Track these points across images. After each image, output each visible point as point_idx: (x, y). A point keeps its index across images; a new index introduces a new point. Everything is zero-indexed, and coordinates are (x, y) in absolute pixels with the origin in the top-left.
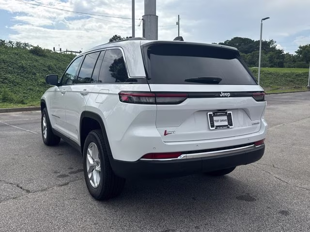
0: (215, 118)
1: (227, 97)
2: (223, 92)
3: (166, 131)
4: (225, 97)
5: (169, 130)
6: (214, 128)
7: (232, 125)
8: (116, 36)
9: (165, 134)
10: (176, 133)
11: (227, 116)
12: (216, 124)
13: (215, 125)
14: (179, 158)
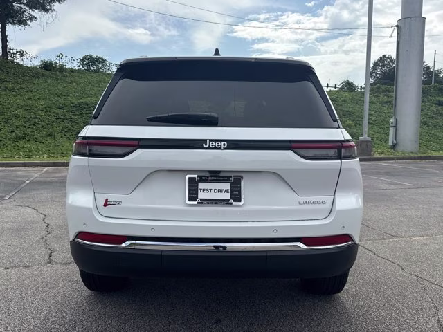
0: (201, 185)
1: (220, 148)
2: (211, 141)
3: (107, 200)
4: (215, 148)
5: (111, 198)
6: (196, 203)
7: (240, 201)
8: (384, 56)
9: (105, 205)
10: (123, 205)
11: (232, 184)
12: (201, 195)
13: (199, 197)
14: (123, 245)
